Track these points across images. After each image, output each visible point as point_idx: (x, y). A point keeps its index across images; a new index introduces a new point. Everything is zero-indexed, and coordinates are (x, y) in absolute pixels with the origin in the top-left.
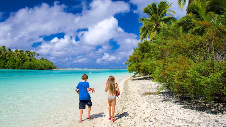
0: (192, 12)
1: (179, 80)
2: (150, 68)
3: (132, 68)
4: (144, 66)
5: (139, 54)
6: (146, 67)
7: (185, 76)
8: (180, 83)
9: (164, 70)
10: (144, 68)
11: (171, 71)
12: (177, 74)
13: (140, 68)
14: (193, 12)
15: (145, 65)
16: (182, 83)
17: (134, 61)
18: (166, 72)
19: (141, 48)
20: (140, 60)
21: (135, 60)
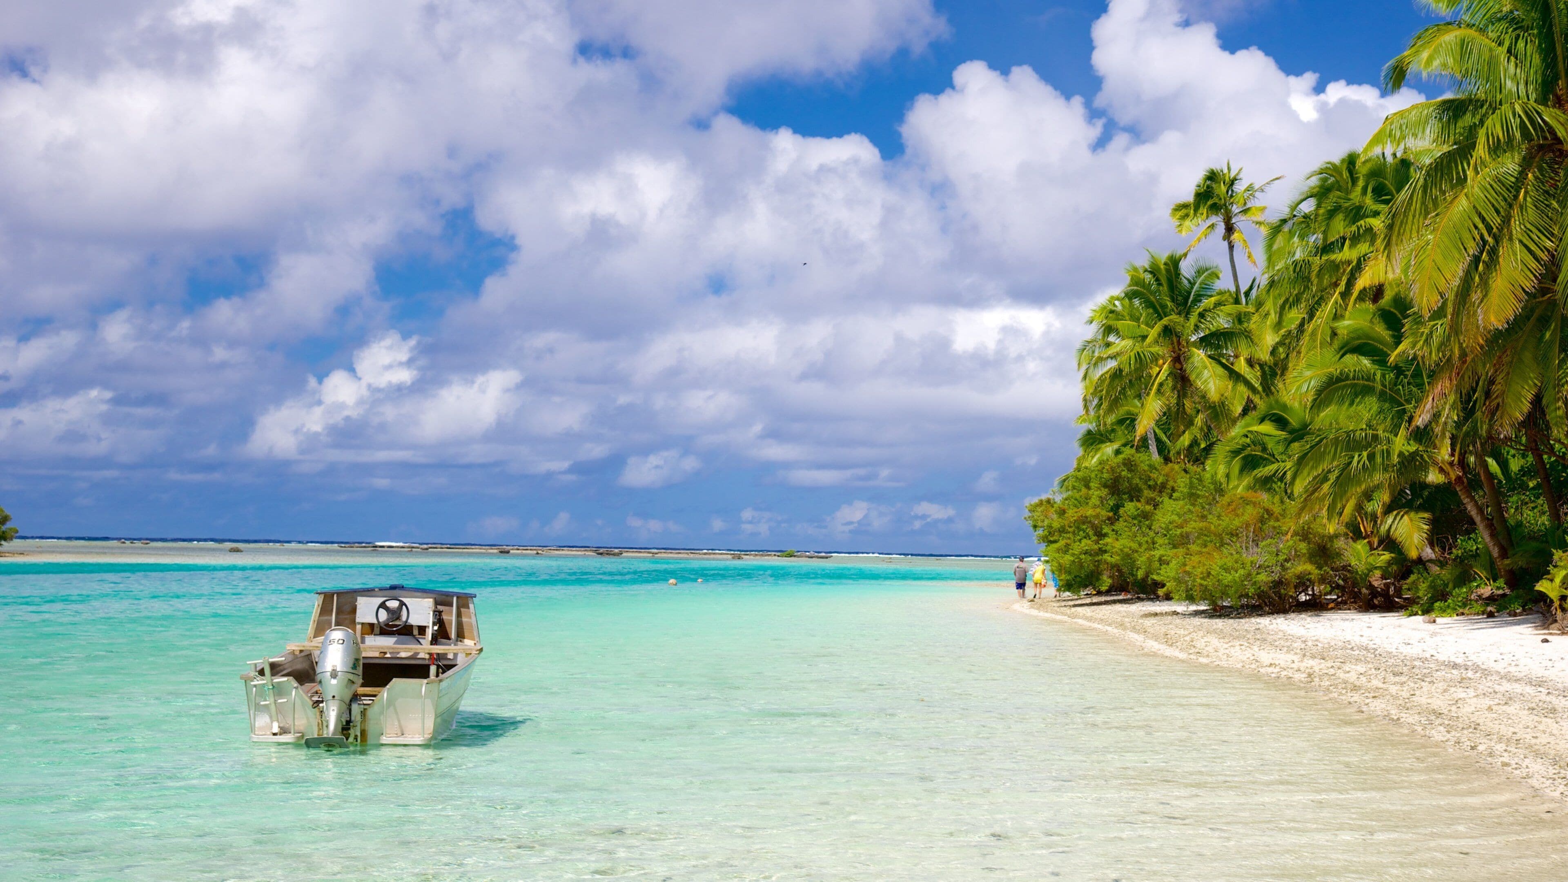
0: (1269, 419)
1: (1202, 579)
2: (1143, 559)
3: (1072, 559)
4: (1121, 550)
5: (1102, 502)
6: (1128, 555)
7: (1209, 574)
8: (1202, 582)
9: (1185, 565)
10: (1123, 559)
11: (1194, 567)
12: (1200, 570)
13: (1106, 557)
14: (1273, 418)
15: (1126, 550)
16: (1205, 583)
17: (1081, 533)
18: (1187, 568)
19: (1111, 479)
20: (1106, 530)
21: (1084, 527)
